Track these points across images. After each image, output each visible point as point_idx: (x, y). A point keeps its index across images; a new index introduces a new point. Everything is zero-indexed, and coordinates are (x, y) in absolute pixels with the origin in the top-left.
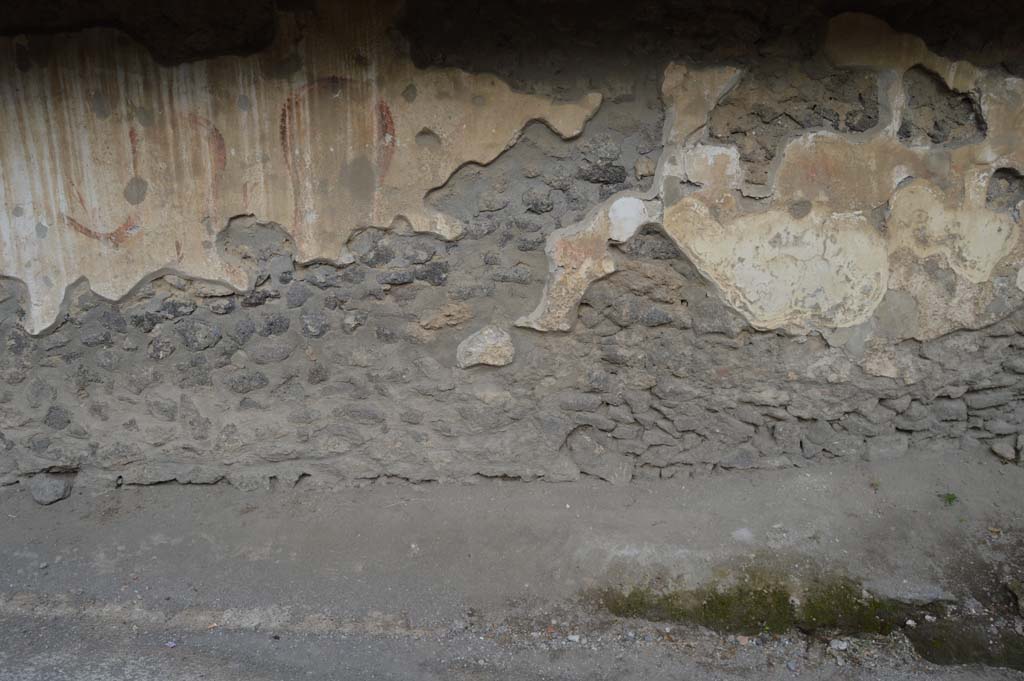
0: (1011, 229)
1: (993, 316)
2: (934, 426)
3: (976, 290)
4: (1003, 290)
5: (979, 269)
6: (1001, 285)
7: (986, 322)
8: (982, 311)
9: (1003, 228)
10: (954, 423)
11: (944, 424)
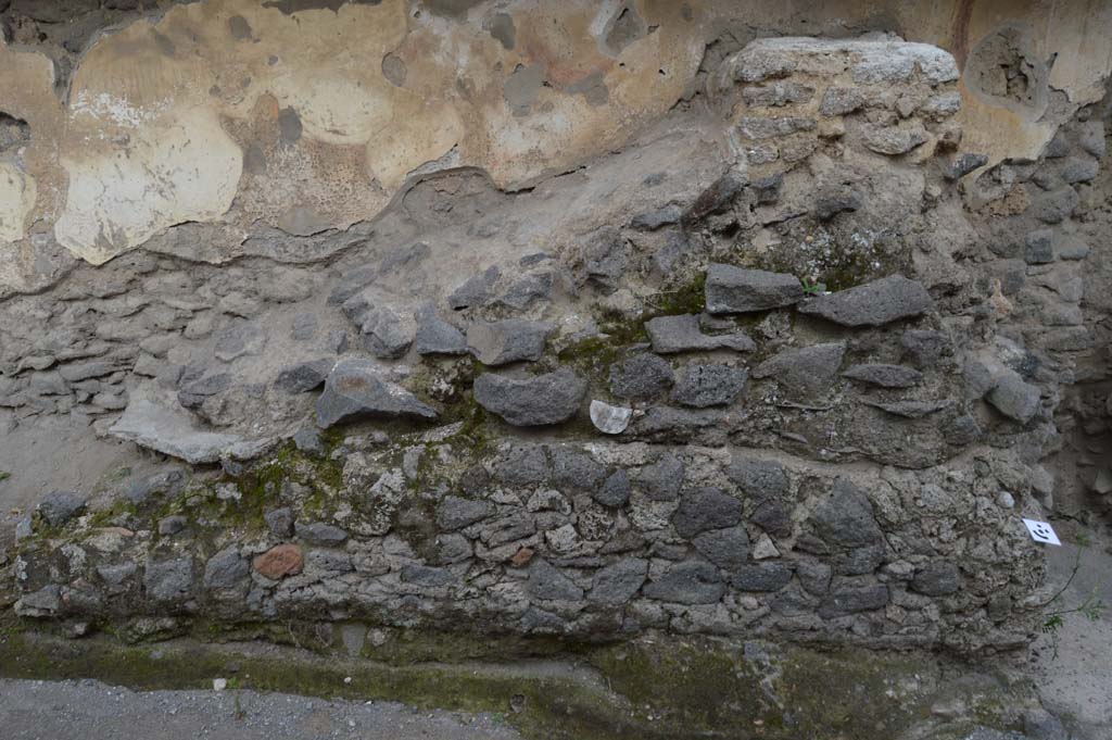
0: (23, 179)
1: (43, 277)
2: (31, 401)
3: (14, 249)
4: (42, 248)
5: (8, 226)
6: (39, 242)
7: (39, 284)
8: (30, 272)
9: (13, 178)
10: (56, 398)
11: (46, 399)
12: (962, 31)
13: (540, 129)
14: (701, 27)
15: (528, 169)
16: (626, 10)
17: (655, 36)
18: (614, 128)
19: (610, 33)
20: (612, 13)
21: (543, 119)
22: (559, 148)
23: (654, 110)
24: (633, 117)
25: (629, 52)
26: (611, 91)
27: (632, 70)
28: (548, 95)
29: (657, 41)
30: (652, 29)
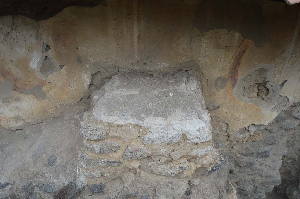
12: (235, 69)
13: (17, 108)
14: (88, 66)
15: (17, 123)
16: (46, 57)
17: (63, 70)
18: (52, 109)
19: (41, 67)
20: (39, 58)
21: (18, 104)
22: (29, 116)
23: (70, 102)
24: (60, 105)
25: (52, 77)
26: (47, 94)
27: (55, 85)
28: (17, 94)
29: (65, 72)
30: (61, 67)
